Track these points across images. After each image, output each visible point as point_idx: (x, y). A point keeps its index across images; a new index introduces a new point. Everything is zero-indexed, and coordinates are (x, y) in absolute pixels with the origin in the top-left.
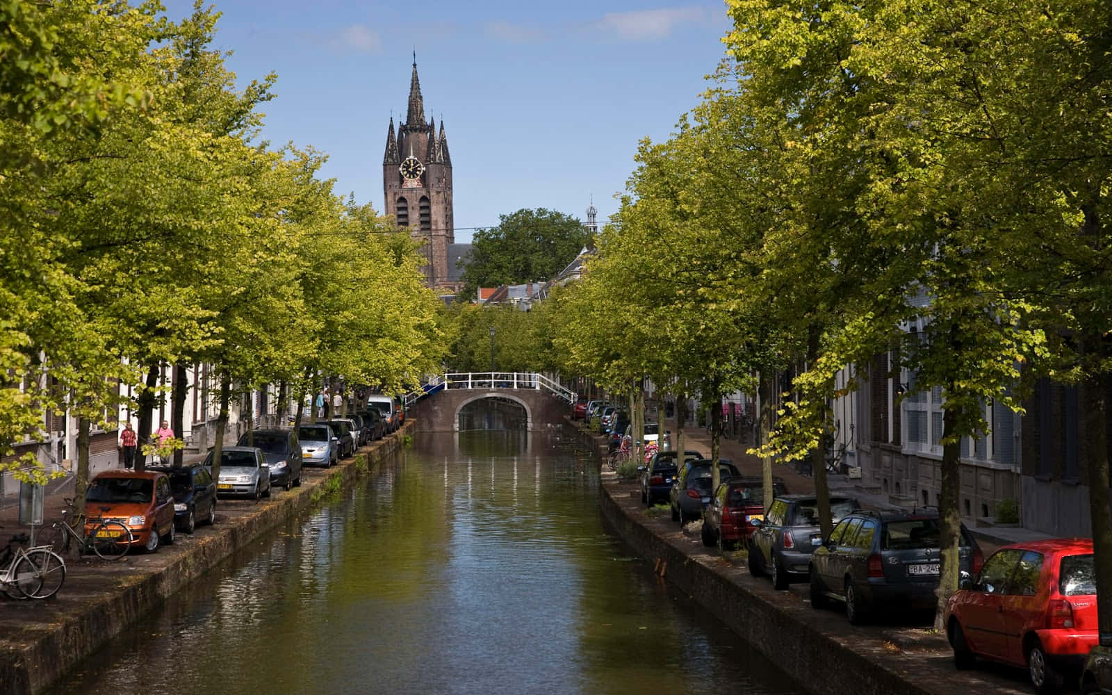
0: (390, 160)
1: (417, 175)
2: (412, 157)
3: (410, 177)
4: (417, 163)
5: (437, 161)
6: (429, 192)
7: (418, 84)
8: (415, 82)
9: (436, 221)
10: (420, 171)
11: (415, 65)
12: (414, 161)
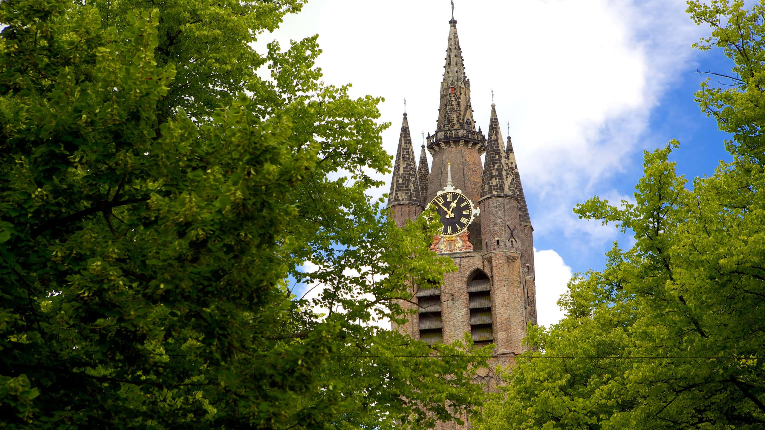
0: (402, 196)
1: (462, 225)
2: (449, 189)
3: (445, 231)
4: (462, 200)
5: (507, 191)
6: (490, 260)
7: (459, 56)
8: (454, 52)
9: (508, 322)
10: (468, 217)
11: (453, 23)
12: (455, 196)
